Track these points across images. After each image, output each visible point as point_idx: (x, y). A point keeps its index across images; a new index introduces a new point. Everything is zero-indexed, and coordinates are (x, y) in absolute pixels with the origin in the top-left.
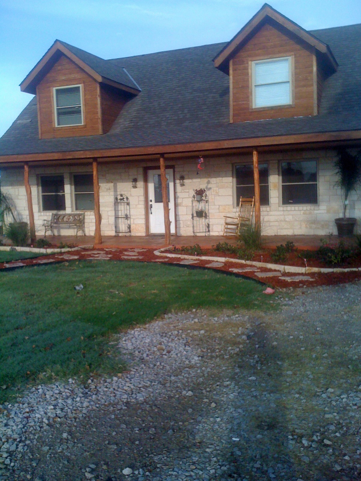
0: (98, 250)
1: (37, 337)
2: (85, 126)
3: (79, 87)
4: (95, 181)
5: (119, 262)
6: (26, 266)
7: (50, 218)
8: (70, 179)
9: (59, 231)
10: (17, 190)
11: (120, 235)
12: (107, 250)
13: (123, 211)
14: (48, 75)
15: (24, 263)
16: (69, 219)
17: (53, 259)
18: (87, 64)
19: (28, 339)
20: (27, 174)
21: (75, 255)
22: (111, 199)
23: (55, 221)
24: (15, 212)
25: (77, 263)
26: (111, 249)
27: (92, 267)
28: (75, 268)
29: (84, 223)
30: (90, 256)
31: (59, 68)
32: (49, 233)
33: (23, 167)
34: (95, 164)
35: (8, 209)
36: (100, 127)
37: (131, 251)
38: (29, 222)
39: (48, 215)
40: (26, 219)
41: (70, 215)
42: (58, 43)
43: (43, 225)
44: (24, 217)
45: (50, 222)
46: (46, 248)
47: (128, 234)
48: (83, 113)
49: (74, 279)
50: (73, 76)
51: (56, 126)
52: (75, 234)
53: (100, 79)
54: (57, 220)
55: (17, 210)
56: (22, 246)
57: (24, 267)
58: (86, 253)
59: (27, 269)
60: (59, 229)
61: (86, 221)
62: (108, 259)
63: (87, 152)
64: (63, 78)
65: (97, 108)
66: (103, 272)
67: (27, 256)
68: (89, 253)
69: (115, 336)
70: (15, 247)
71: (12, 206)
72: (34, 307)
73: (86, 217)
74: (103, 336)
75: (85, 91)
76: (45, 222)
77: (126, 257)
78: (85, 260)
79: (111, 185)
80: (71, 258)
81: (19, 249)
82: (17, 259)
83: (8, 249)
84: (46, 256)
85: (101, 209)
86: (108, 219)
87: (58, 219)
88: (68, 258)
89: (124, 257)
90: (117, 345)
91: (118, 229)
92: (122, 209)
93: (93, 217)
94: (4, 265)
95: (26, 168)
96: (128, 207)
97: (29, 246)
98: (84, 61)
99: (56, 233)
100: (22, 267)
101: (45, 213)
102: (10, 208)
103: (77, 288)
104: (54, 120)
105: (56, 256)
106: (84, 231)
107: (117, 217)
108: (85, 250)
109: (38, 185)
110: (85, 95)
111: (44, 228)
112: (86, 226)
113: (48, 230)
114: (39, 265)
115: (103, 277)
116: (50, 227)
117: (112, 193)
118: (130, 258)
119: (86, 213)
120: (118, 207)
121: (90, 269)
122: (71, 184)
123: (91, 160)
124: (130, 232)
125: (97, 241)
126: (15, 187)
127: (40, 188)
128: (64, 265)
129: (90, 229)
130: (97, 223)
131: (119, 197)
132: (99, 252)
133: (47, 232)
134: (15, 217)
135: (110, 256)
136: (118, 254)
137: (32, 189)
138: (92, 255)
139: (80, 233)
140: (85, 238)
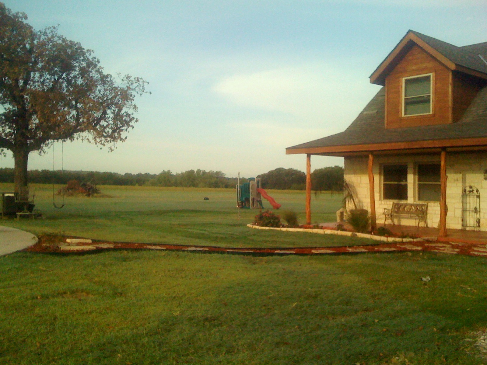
0: (444, 243)
1: (387, 321)
2: (434, 115)
3: (430, 76)
4: (442, 172)
5: (468, 257)
6: (368, 252)
7: (390, 207)
8: (414, 169)
9: (399, 221)
10: (359, 178)
11: (468, 229)
12: (453, 243)
13: (472, 204)
14: (399, 66)
15: (366, 249)
16: (410, 209)
17: (395, 247)
18: (440, 52)
19: (378, 322)
20: (371, 163)
21: (418, 246)
22: (460, 191)
23: (396, 210)
24: (355, 199)
25: (421, 254)
26: (457, 244)
27: (438, 259)
28: (419, 259)
29: (427, 214)
30: (434, 248)
31: (410, 58)
32: (389, 222)
33: (367, 157)
34: (443, 154)
35: (350, 196)
36: (450, 115)
37: (481, 247)
38: (369, 210)
39: (389, 204)
40: (367, 207)
41: (411, 205)
42: (411, 33)
43: (384, 213)
44: (365, 204)
45: (390, 211)
46: (387, 237)
47: (477, 229)
48: (433, 101)
49: (419, 270)
50: (424, 65)
51: (403, 115)
52: (417, 225)
53: (453, 67)
54: (397, 209)
55: (358, 198)
56: (362, 232)
57: (366, 253)
58: (431, 245)
59: (369, 255)
60: (399, 218)
61: (429, 212)
62: (455, 253)
63: (435, 141)
64: (414, 68)
65: (448, 97)
66: (451, 266)
67: (368, 243)
68: (433, 245)
69: (472, 333)
70: (355, 233)
71: (354, 193)
72: (381, 292)
73: (429, 208)
74: (457, 331)
75: (436, 79)
76: (386, 210)
77: (476, 253)
78: (430, 252)
79: (460, 175)
80: (414, 249)
81: (360, 235)
82: (360, 244)
83: (349, 234)
84: (388, 244)
85: (448, 200)
86: (454, 211)
87: (399, 208)
88: (410, 249)
89: (474, 253)
90: (475, 342)
91: (465, 223)
92: (471, 202)
93: (439, 208)
94: (347, 249)
95: (371, 157)
96: (478, 200)
97: (370, 233)
98: (437, 50)
99: (396, 223)
100: (365, 252)
101: (385, 202)
102: (351, 195)
103: (424, 279)
104: (402, 109)
105: (398, 246)
106: (426, 222)
107: (464, 210)
108: (428, 241)
109: (380, 174)
110: (436, 84)
111: (384, 216)
112: (428, 217)
113: (388, 219)
114: (381, 252)
115: (451, 271)
116: (390, 216)
117: (460, 184)
118: (481, 254)
119: (429, 204)
120: (466, 199)
121: (436, 262)
122: (414, 174)
123: (439, 150)
124: (479, 226)
125: (441, 234)
126: (357, 175)
127: (382, 177)
128: (407, 255)
129: (433, 221)
130: (442, 214)
131: (468, 189)
132: (444, 245)
133: (387, 221)
134: (356, 204)
135: (457, 250)
136: (466, 249)
137: (375, 177)
138: (436, 248)
139: (422, 224)
140: (427, 230)
